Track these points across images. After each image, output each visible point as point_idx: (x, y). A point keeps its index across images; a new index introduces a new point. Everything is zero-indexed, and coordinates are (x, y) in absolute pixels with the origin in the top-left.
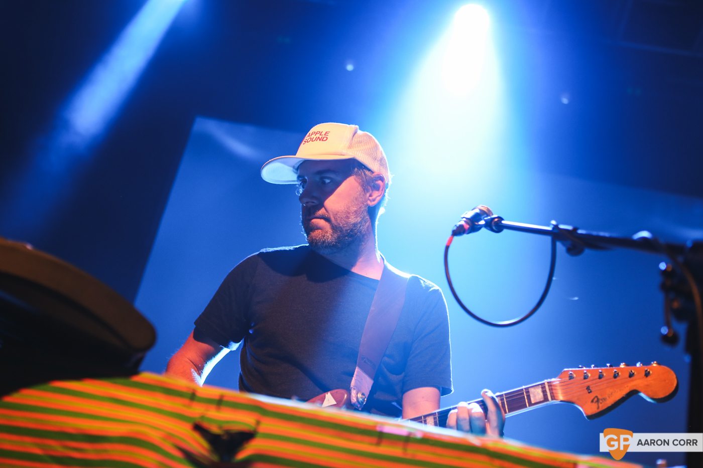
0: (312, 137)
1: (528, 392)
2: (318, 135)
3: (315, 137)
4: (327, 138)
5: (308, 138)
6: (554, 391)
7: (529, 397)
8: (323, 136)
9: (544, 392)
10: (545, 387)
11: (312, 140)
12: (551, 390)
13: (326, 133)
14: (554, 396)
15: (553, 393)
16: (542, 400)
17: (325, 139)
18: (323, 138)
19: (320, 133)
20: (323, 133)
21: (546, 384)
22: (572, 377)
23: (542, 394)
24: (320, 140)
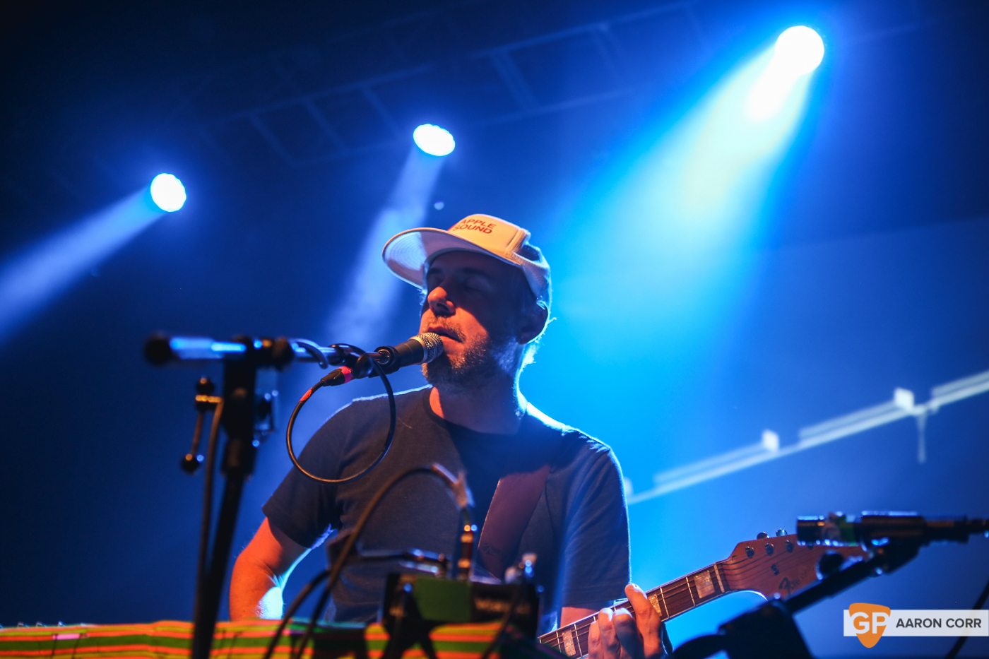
0: (469, 224)
1: (692, 582)
2: (478, 225)
3: (474, 225)
4: (491, 231)
5: (462, 224)
6: (728, 578)
7: (694, 588)
8: (486, 227)
9: (714, 579)
10: (714, 572)
11: (468, 227)
12: (723, 576)
13: (490, 225)
14: (728, 585)
15: (726, 580)
16: (712, 592)
17: (488, 231)
18: (486, 230)
19: (482, 224)
20: (487, 224)
21: (715, 567)
22: (750, 553)
23: (711, 583)
24: (480, 230)
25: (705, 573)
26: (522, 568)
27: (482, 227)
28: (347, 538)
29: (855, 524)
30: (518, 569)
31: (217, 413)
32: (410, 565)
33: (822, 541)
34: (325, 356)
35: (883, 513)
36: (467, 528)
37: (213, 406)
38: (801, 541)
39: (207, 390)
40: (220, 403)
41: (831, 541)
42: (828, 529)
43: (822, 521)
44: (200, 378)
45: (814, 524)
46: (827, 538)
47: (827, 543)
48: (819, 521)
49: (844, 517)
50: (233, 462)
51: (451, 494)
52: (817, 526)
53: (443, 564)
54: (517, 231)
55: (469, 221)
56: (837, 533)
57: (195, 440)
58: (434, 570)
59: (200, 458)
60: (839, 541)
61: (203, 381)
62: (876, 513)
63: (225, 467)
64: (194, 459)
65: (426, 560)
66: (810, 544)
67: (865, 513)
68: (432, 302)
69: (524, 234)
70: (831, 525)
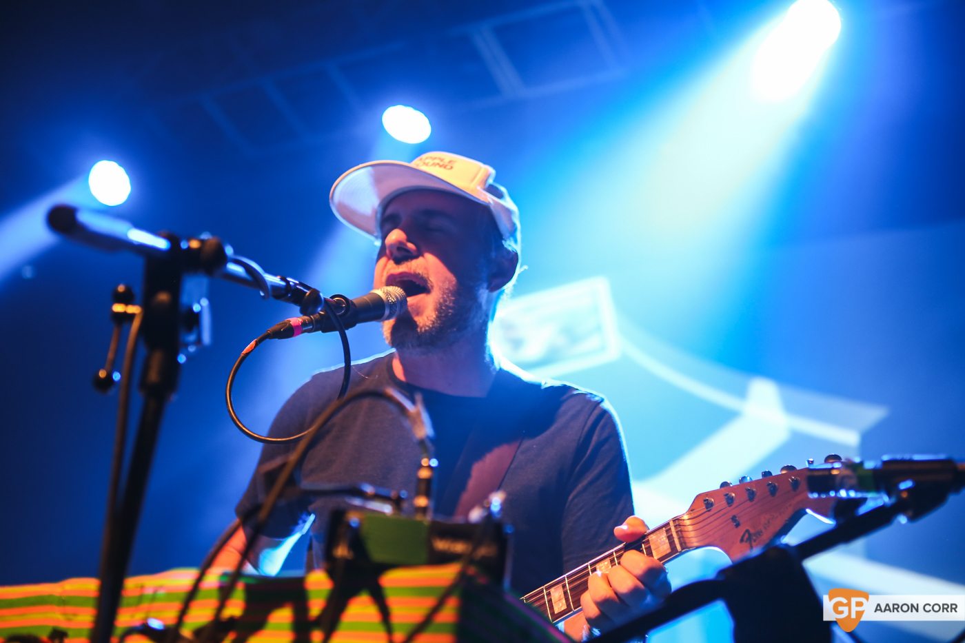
1: (647, 543)
2: (437, 161)
4: (452, 168)
6: (684, 535)
7: (649, 550)
8: (446, 164)
9: (670, 538)
10: (670, 529)
12: (679, 533)
13: (451, 161)
14: (685, 543)
15: (683, 538)
16: (669, 552)
17: (448, 167)
18: (446, 166)
19: (443, 160)
20: (447, 161)
21: (672, 524)
22: (709, 505)
23: (667, 541)
24: (441, 166)
25: (661, 530)
26: (488, 506)
27: (441, 163)
28: (283, 466)
29: (875, 471)
30: (483, 507)
31: (136, 324)
32: (357, 502)
33: (837, 491)
34: (269, 284)
35: (907, 457)
36: (424, 462)
37: (132, 316)
38: (812, 492)
39: (126, 299)
40: (140, 314)
41: (847, 490)
42: (843, 478)
43: (837, 469)
44: (118, 284)
45: (827, 473)
46: (842, 487)
47: (843, 493)
48: (833, 468)
49: (861, 464)
50: (153, 376)
51: (407, 423)
52: (831, 474)
53: (397, 502)
54: (480, 168)
55: (427, 158)
56: (854, 481)
57: (110, 355)
58: (387, 509)
59: (117, 376)
60: (857, 491)
61: (121, 288)
62: (899, 457)
63: (144, 384)
64: (109, 376)
65: (377, 497)
66: (824, 496)
67: (886, 458)
68: (391, 246)
69: (488, 171)
70: (847, 472)
